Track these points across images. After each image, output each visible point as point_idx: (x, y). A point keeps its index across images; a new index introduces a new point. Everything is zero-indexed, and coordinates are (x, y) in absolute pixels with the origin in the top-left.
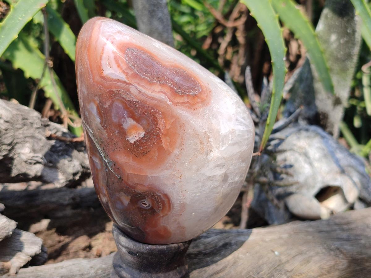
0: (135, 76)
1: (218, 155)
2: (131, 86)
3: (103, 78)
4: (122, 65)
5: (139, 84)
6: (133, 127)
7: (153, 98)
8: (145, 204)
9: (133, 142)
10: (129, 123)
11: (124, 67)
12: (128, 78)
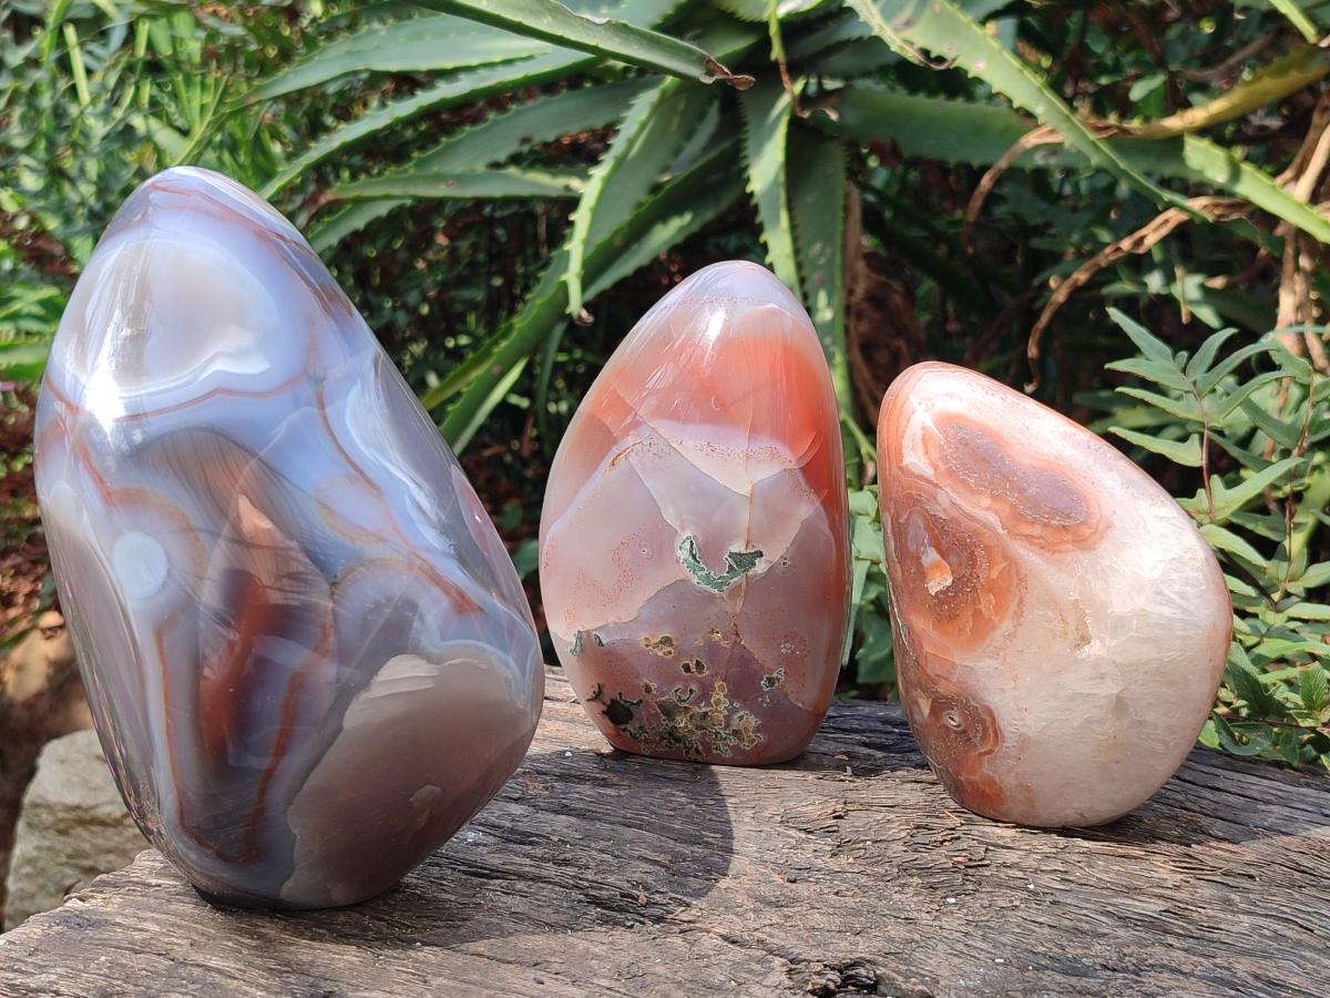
0: (951, 473)
1: (1100, 653)
2: (939, 490)
3: (901, 469)
4: (932, 450)
5: (954, 490)
6: (936, 566)
7: (973, 518)
8: (952, 719)
9: (933, 594)
10: (931, 556)
11: (935, 454)
12: (935, 475)
